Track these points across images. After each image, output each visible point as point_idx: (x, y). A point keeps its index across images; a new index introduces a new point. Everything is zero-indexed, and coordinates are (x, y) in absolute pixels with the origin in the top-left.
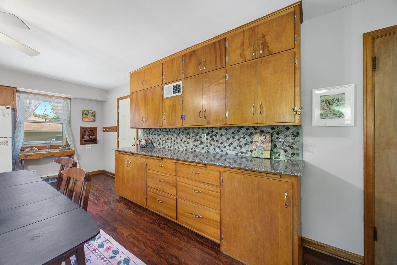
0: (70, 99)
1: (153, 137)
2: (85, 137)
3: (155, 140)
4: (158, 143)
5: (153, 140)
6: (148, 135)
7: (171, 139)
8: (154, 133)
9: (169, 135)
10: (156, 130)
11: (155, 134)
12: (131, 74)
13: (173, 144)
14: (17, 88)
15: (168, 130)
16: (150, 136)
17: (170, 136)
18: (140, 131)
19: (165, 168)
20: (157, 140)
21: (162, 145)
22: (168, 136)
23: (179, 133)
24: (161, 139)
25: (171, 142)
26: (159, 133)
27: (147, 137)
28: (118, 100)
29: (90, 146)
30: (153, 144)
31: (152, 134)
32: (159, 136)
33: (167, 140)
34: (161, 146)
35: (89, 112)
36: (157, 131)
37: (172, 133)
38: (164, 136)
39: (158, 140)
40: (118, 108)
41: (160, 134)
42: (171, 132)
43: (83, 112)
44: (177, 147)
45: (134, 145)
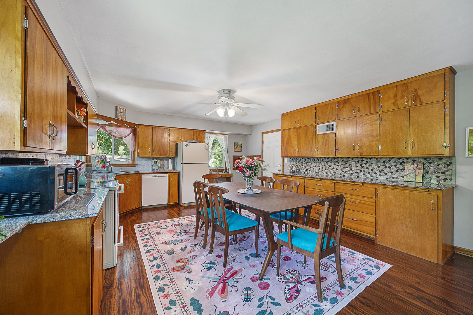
0: (227, 135)
1: (300, 164)
3: (302, 167)
4: (305, 169)
5: (300, 167)
6: (295, 163)
7: (319, 166)
8: (301, 161)
9: (317, 163)
10: (303, 159)
11: (302, 162)
12: (283, 115)
13: (320, 170)
14: (205, 131)
15: (316, 159)
16: (296, 163)
17: (318, 164)
18: (286, 159)
19: (324, 186)
20: (304, 167)
21: (310, 171)
22: (315, 164)
23: (328, 161)
24: (308, 166)
25: (319, 169)
26: (306, 161)
27: (294, 164)
28: (263, 133)
30: (299, 170)
31: (299, 162)
32: (306, 164)
33: (314, 167)
34: (309, 172)
36: (304, 160)
37: (320, 161)
38: (312, 164)
39: (305, 167)
40: (263, 140)
41: (307, 162)
42: (319, 160)
44: (325, 173)
45: (280, 171)
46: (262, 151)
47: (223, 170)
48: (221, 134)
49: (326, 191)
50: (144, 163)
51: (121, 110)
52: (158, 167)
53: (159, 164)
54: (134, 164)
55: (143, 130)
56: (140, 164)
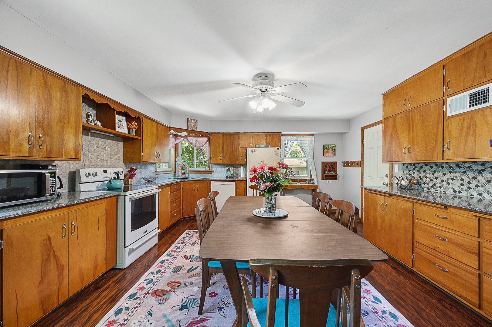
0: (313, 135)
1: (421, 175)
2: (326, 172)
3: (424, 179)
4: (431, 184)
5: (422, 179)
6: (411, 173)
7: (462, 180)
8: (423, 169)
9: (455, 172)
10: (426, 165)
11: (425, 171)
12: (384, 95)
13: (465, 187)
15: (453, 165)
16: (414, 173)
17: (458, 175)
18: (396, 166)
19: (452, 222)
20: (428, 179)
21: (440, 187)
22: (453, 175)
23: (483, 170)
24: (437, 178)
25: (462, 185)
26: (433, 169)
27: (410, 174)
28: (363, 129)
29: (330, 182)
30: (420, 185)
31: (418, 171)
32: (433, 174)
33: (450, 181)
34: (438, 189)
35: (330, 146)
36: (428, 167)
37: (462, 170)
38: (444, 174)
39: (431, 180)
40: (363, 138)
41: (435, 171)
42: (460, 167)
43: (325, 147)
44: (475, 194)
45: (387, 185)
46: (362, 154)
47: (307, 180)
48: (305, 135)
49: (458, 233)
50: (219, 170)
51: (192, 121)
52: (231, 174)
53: (232, 172)
54: (211, 171)
55: (215, 138)
56: (216, 171)
